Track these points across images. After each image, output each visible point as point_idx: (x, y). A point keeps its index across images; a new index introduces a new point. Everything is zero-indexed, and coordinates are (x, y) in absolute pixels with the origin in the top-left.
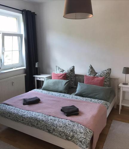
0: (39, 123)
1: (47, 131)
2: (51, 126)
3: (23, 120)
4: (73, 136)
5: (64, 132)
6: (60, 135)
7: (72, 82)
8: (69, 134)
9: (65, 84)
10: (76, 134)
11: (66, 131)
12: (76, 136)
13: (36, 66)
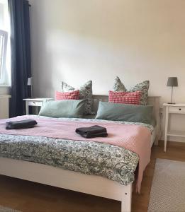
0: (37, 151)
1: (52, 162)
2: (59, 152)
3: (5, 150)
4: (103, 163)
5: (85, 158)
6: (79, 165)
7: (89, 106)
8: (95, 160)
9: (78, 105)
10: (109, 158)
11: (89, 156)
12: (108, 161)
13: (29, 84)
